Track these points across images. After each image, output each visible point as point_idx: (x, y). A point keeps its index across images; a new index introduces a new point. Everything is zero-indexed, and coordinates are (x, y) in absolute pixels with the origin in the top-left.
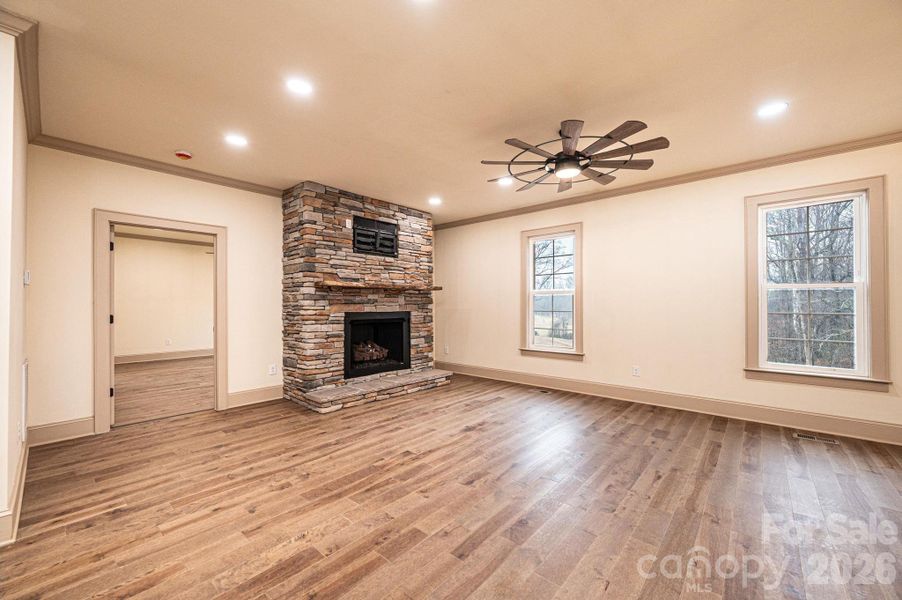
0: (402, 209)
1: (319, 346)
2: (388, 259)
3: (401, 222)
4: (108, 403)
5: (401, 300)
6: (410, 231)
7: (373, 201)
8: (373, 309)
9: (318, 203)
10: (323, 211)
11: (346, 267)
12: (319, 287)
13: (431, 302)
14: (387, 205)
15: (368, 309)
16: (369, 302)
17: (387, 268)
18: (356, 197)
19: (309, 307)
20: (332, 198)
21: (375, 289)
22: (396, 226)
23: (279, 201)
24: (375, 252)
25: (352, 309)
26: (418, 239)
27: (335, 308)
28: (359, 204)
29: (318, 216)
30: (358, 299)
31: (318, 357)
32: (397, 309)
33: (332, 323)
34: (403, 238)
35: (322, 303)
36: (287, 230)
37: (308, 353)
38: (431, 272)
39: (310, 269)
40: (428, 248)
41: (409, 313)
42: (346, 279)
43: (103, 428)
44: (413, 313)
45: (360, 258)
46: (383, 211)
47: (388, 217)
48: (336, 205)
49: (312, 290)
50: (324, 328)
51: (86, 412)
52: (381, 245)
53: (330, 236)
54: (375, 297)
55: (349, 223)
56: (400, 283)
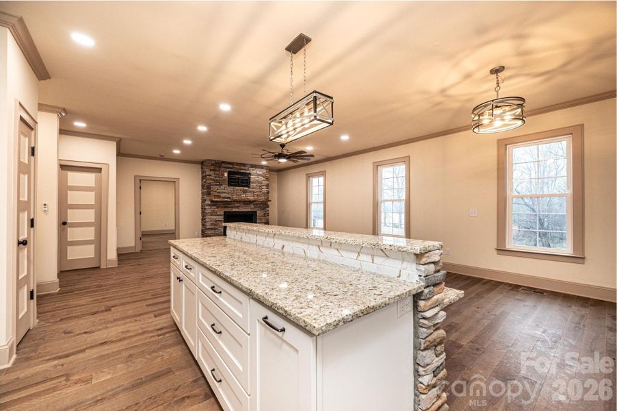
0: (252, 166)
1: (212, 224)
2: (245, 188)
3: (252, 172)
4: (139, 242)
5: (252, 206)
6: (257, 175)
7: (237, 164)
8: (237, 210)
9: (212, 168)
10: (214, 170)
11: (224, 193)
12: (212, 201)
13: (268, 207)
14: (244, 165)
15: (234, 210)
16: (235, 207)
17: (245, 192)
18: (229, 163)
19: (208, 209)
20: (218, 165)
21: (239, 202)
22: (250, 173)
23: (200, 166)
24: (239, 186)
25: (227, 210)
26: (261, 178)
27: (219, 209)
28: (231, 166)
29: (212, 173)
30: (230, 206)
31: (212, 229)
32: (250, 210)
33: (218, 215)
34: (253, 178)
35: (213, 207)
36: (203, 178)
37: (208, 227)
38: (268, 193)
39: (209, 194)
40: (267, 182)
41: (256, 212)
42: (224, 198)
43: (138, 250)
44: (258, 212)
45: (231, 188)
46: (243, 168)
47: (245, 170)
48: (220, 167)
49: (210, 203)
50: (215, 217)
51: (132, 244)
52: (242, 183)
53: (217, 180)
54: (239, 205)
55: (226, 174)
56: (252, 198)
